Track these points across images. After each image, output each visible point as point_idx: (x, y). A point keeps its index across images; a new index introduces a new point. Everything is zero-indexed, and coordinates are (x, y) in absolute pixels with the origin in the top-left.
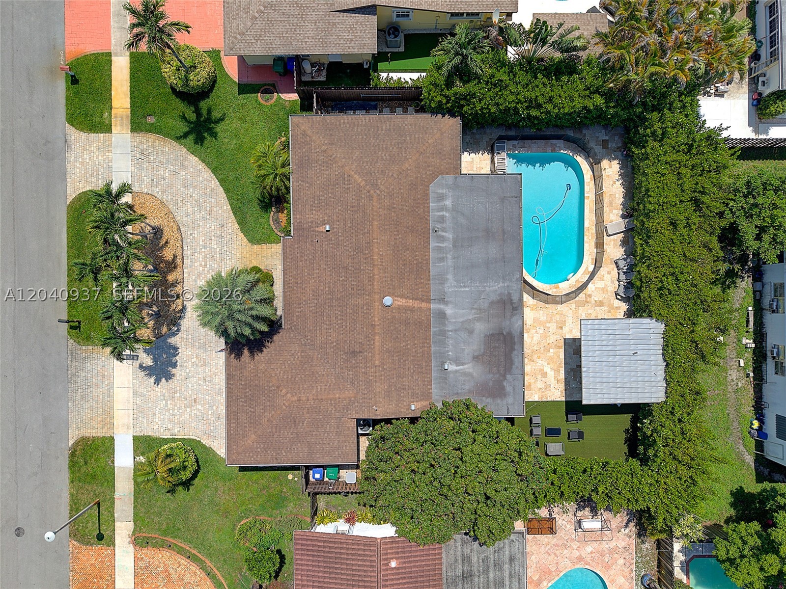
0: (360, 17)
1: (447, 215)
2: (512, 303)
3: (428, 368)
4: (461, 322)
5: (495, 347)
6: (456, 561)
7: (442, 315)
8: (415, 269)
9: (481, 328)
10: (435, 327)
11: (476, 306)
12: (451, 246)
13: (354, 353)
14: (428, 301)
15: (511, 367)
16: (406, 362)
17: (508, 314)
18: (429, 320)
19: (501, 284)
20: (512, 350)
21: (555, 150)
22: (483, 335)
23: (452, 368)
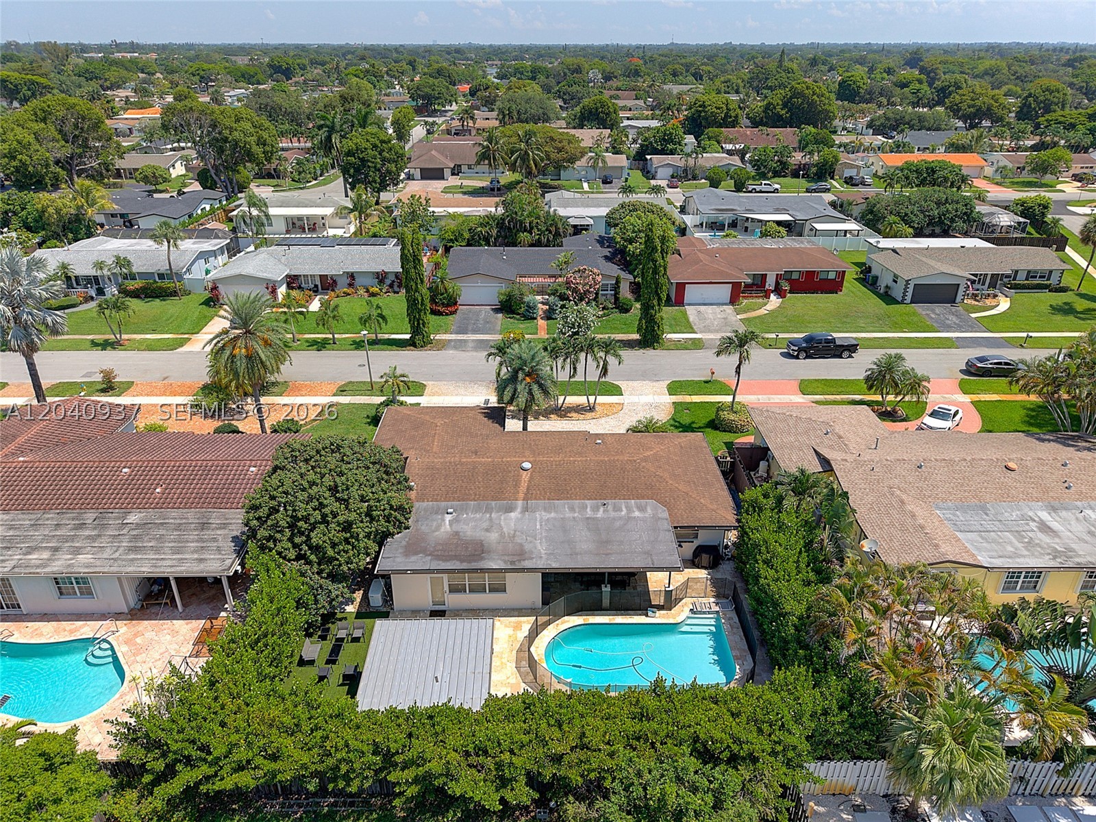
0: (816, 462)
1: (623, 513)
2: (519, 561)
3: (452, 499)
4: (500, 524)
5: (467, 548)
6: (227, 519)
7: (510, 509)
8: (561, 488)
9: (493, 536)
10: (496, 504)
11: (518, 533)
12: (588, 516)
14: (526, 499)
15: (440, 560)
16: (460, 482)
17: (506, 558)
18: (504, 499)
19: (543, 552)
20: (462, 561)
21: (738, 659)
22: (483, 538)
23: (448, 517)
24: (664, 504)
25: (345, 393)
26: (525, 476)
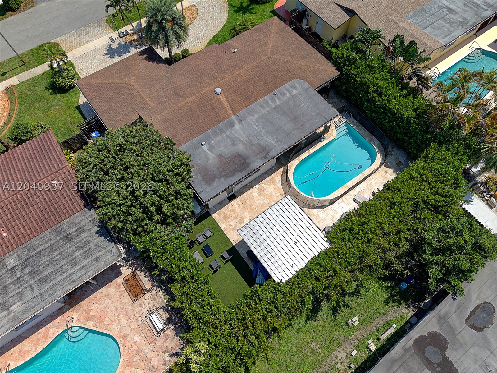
0: (343, 13)
1: (288, 95)
2: (267, 154)
3: (196, 135)
4: (235, 137)
5: (234, 161)
7: (232, 125)
8: (246, 96)
9: (240, 148)
10: (222, 125)
11: (250, 138)
12: (273, 106)
13: (177, 95)
14: (234, 113)
15: (229, 177)
16: (191, 121)
17: (260, 156)
18: (223, 119)
19: (273, 142)
20: (241, 171)
21: (371, 141)
22: (236, 151)
23: (205, 148)
24: (302, 78)
26: (222, 98)
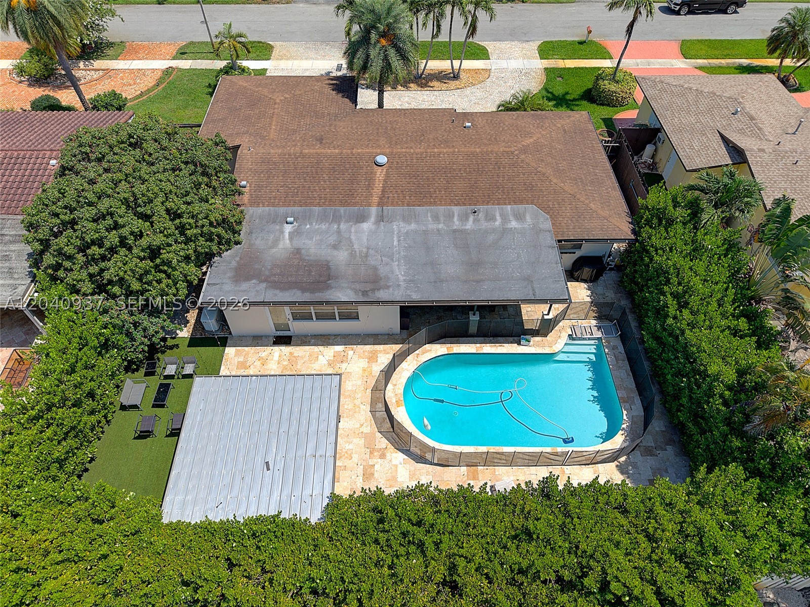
0: (723, 150)
1: (497, 223)
2: (373, 290)
3: (292, 203)
4: (350, 237)
5: (310, 271)
7: (361, 218)
8: (422, 190)
9: (342, 256)
10: (345, 211)
11: (371, 252)
12: (455, 227)
13: (321, 140)
14: (381, 204)
15: (277, 289)
16: (302, 181)
17: (358, 286)
18: (355, 204)
19: (401, 278)
20: (304, 290)
21: (624, 402)
22: (329, 258)
23: (288, 228)
24: (546, 209)
25: (185, 56)
26: (380, 174)
